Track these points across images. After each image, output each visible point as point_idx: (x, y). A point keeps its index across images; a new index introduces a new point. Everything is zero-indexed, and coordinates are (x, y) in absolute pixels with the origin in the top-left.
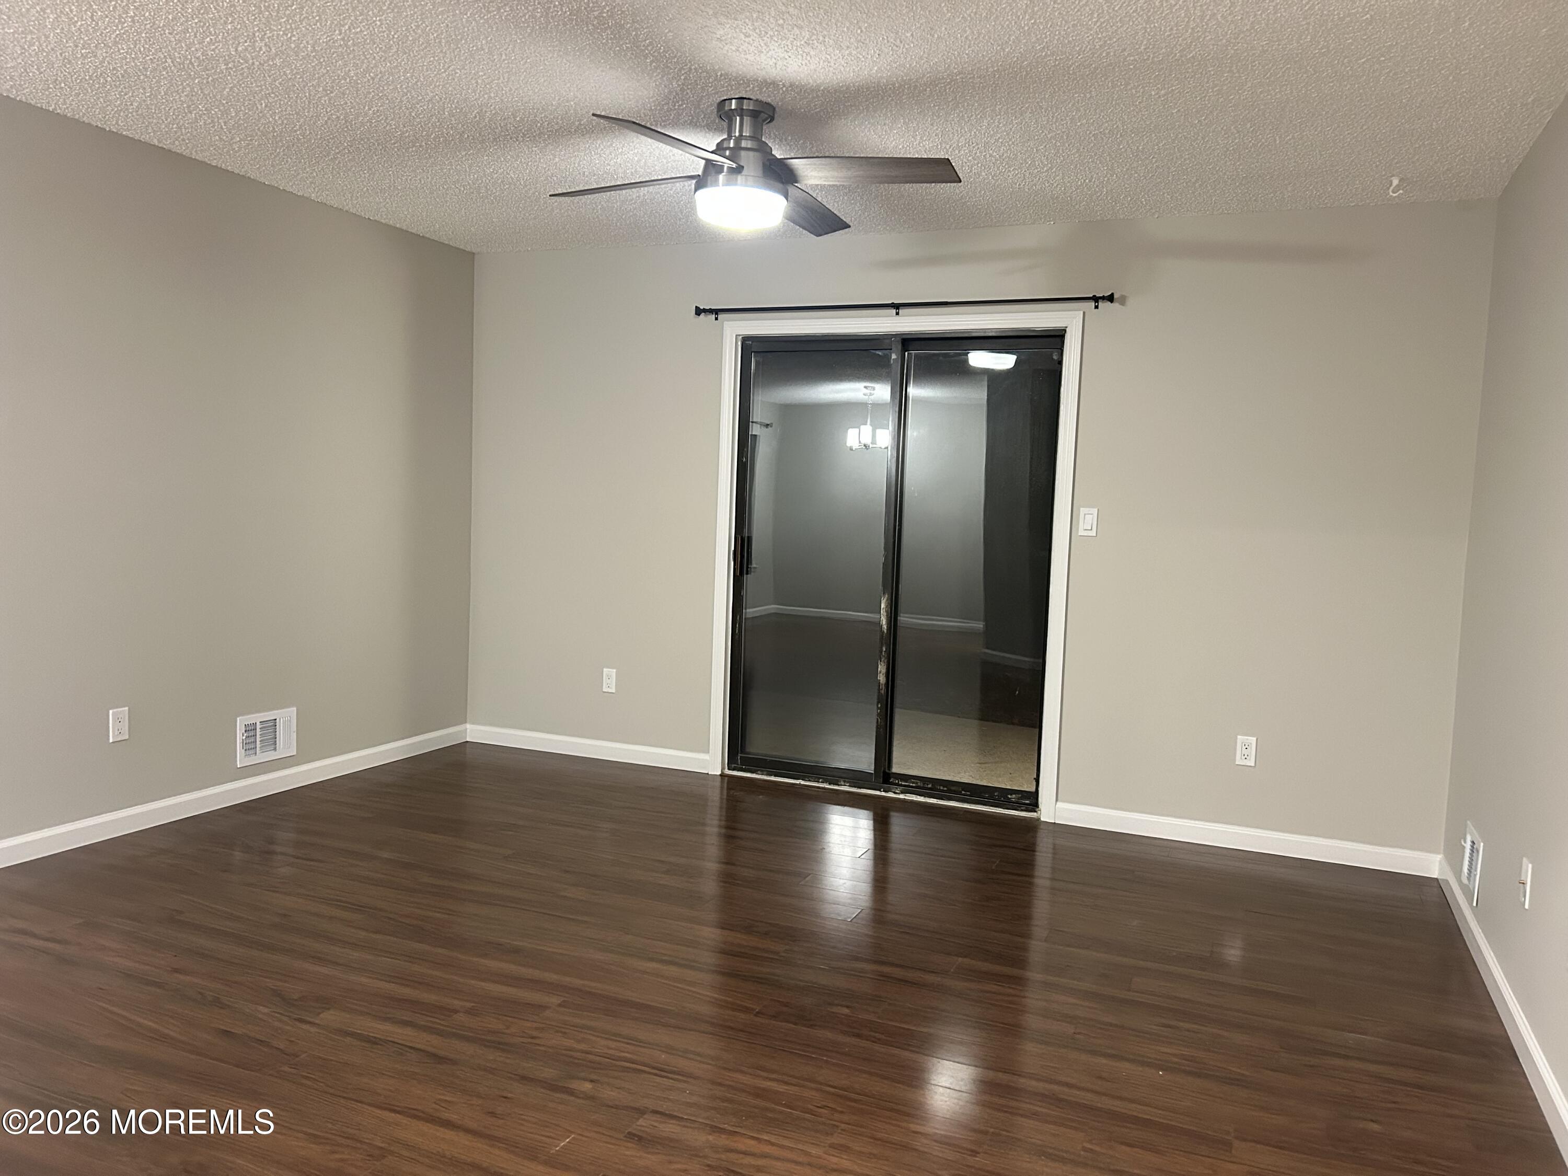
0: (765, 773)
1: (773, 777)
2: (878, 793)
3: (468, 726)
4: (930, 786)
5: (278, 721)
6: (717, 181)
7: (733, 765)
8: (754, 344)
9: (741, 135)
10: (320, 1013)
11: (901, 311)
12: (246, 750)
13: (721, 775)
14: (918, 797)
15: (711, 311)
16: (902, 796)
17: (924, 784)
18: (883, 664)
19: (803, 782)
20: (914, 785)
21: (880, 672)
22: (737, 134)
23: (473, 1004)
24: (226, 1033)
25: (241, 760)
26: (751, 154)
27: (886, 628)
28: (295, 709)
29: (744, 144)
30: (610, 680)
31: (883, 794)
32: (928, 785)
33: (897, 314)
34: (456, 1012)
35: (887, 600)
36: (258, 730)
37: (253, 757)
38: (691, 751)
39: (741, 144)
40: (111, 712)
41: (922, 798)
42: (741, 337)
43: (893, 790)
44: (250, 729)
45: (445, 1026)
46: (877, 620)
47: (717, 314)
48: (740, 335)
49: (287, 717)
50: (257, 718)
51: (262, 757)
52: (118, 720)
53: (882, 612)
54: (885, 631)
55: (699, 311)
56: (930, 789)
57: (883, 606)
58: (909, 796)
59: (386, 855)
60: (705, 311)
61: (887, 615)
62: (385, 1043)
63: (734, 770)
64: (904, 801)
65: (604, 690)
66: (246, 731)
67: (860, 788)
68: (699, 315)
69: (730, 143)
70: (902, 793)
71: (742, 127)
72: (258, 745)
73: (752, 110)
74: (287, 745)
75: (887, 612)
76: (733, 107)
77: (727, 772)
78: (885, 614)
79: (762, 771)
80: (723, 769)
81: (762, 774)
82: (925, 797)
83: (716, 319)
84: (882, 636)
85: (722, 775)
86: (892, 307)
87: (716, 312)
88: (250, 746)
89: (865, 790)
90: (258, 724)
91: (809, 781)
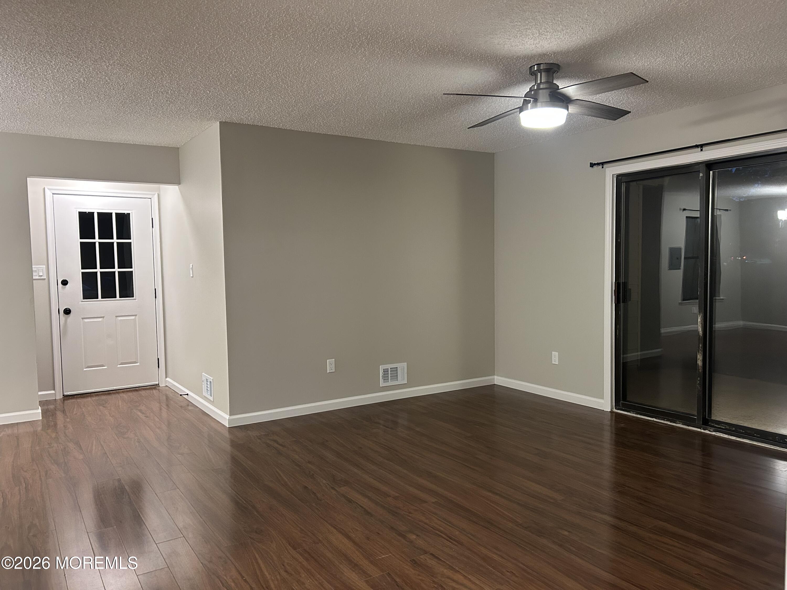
0: (635, 413)
1: (639, 415)
2: (699, 430)
3: (496, 377)
4: (734, 429)
5: (398, 368)
6: (528, 107)
7: (617, 407)
8: (622, 178)
9: (541, 82)
10: (341, 487)
11: (704, 149)
12: (384, 380)
13: (610, 412)
14: (724, 435)
15: (598, 164)
16: (714, 433)
17: (730, 427)
18: (700, 355)
19: (655, 420)
20: (724, 427)
21: (699, 359)
22: (539, 82)
23: (399, 495)
24: (306, 487)
25: (382, 384)
26: (544, 91)
27: (701, 333)
28: (406, 363)
29: (542, 86)
30: (555, 358)
31: (702, 431)
32: (732, 428)
33: (702, 150)
34: (389, 496)
35: (702, 317)
36: (389, 371)
37: (387, 383)
38: (594, 397)
39: (540, 86)
40: (328, 360)
41: (727, 435)
42: (616, 175)
43: (709, 429)
44: (386, 371)
45: (380, 501)
46: (696, 329)
47: (603, 165)
48: (615, 174)
49: (402, 367)
50: (389, 366)
51: (390, 383)
52: (331, 364)
53: (699, 324)
54: (701, 335)
55: (592, 165)
56: (733, 431)
57: (699, 320)
58: (718, 434)
59: (418, 429)
60: (595, 164)
61: (702, 326)
62: (354, 502)
63: (618, 409)
64: (714, 436)
65: (553, 363)
66: (384, 372)
67: (689, 426)
68: (593, 167)
69: (534, 87)
70: (714, 431)
71: (542, 78)
72: (389, 378)
73: (545, 69)
74: (402, 379)
75: (702, 324)
76: (535, 69)
77: (615, 410)
78: (701, 325)
79: (633, 411)
80: (612, 408)
81: (633, 413)
82: (728, 435)
83: (603, 167)
84: (699, 338)
85: (612, 412)
86: (696, 147)
87: (603, 164)
88: (385, 378)
89: (691, 427)
90: (389, 369)
91: (659, 419)
